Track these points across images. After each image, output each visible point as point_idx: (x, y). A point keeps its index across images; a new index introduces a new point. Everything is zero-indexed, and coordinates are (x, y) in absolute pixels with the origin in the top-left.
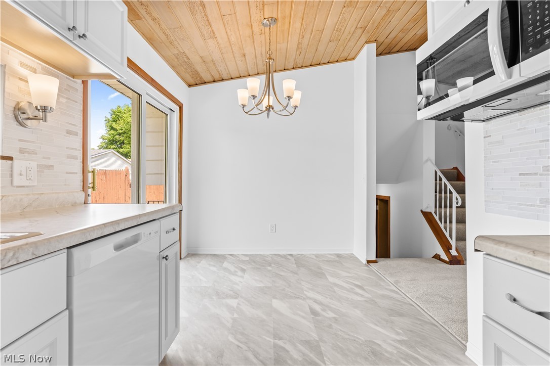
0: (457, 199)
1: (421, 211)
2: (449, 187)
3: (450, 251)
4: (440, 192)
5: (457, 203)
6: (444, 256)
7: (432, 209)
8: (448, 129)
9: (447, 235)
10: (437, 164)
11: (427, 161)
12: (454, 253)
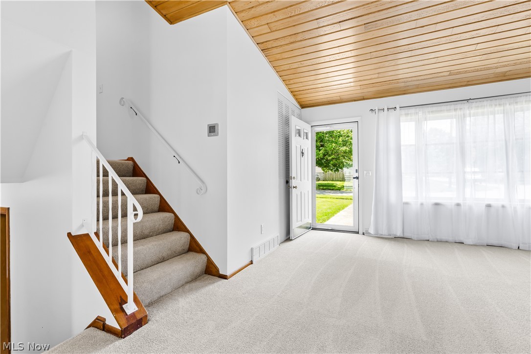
0: (135, 209)
1: (69, 235)
2: (122, 187)
3: (124, 306)
4: (106, 194)
5: (136, 215)
6: (112, 321)
7: (90, 228)
8: (120, 102)
9: (118, 274)
10: (100, 147)
11: (81, 138)
12: (130, 308)
